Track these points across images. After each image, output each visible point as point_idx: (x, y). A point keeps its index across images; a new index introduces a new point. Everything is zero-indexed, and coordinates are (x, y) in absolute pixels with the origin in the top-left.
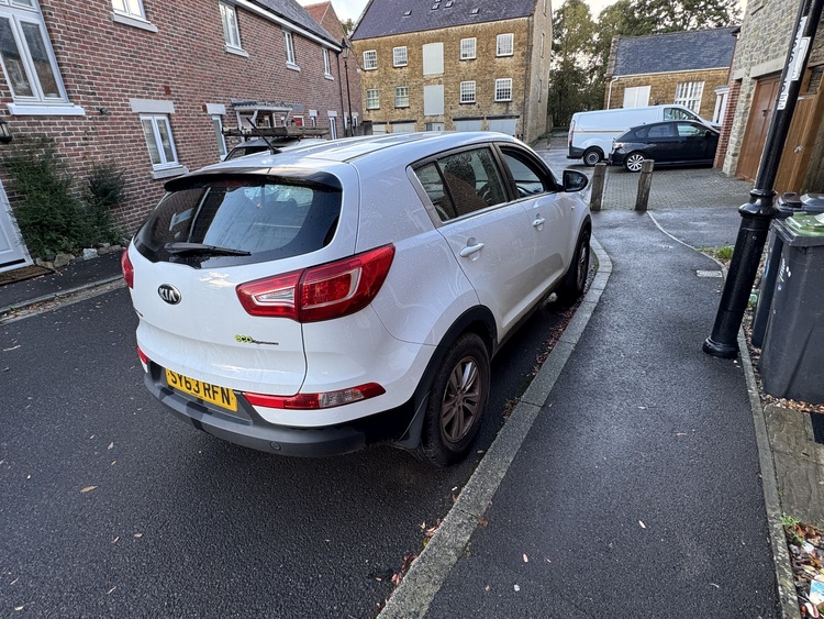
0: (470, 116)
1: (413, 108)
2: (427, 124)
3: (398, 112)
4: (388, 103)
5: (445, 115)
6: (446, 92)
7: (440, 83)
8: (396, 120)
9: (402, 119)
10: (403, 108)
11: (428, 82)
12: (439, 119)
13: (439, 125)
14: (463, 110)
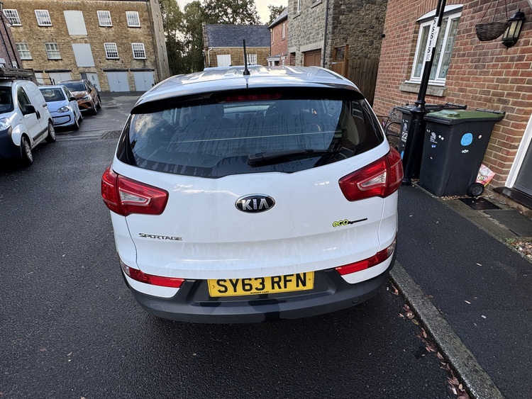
0: (117, 68)
1: (66, 61)
2: (81, 73)
3: (51, 63)
4: (40, 55)
5: (96, 67)
6: (93, 50)
7: (86, 42)
8: (52, 69)
9: (57, 69)
10: (56, 60)
11: (75, 41)
12: (92, 70)
13: (93, 75)
14: (110, 64)
